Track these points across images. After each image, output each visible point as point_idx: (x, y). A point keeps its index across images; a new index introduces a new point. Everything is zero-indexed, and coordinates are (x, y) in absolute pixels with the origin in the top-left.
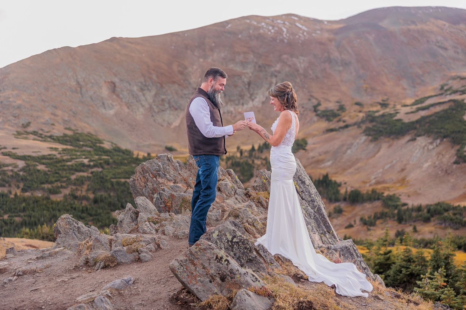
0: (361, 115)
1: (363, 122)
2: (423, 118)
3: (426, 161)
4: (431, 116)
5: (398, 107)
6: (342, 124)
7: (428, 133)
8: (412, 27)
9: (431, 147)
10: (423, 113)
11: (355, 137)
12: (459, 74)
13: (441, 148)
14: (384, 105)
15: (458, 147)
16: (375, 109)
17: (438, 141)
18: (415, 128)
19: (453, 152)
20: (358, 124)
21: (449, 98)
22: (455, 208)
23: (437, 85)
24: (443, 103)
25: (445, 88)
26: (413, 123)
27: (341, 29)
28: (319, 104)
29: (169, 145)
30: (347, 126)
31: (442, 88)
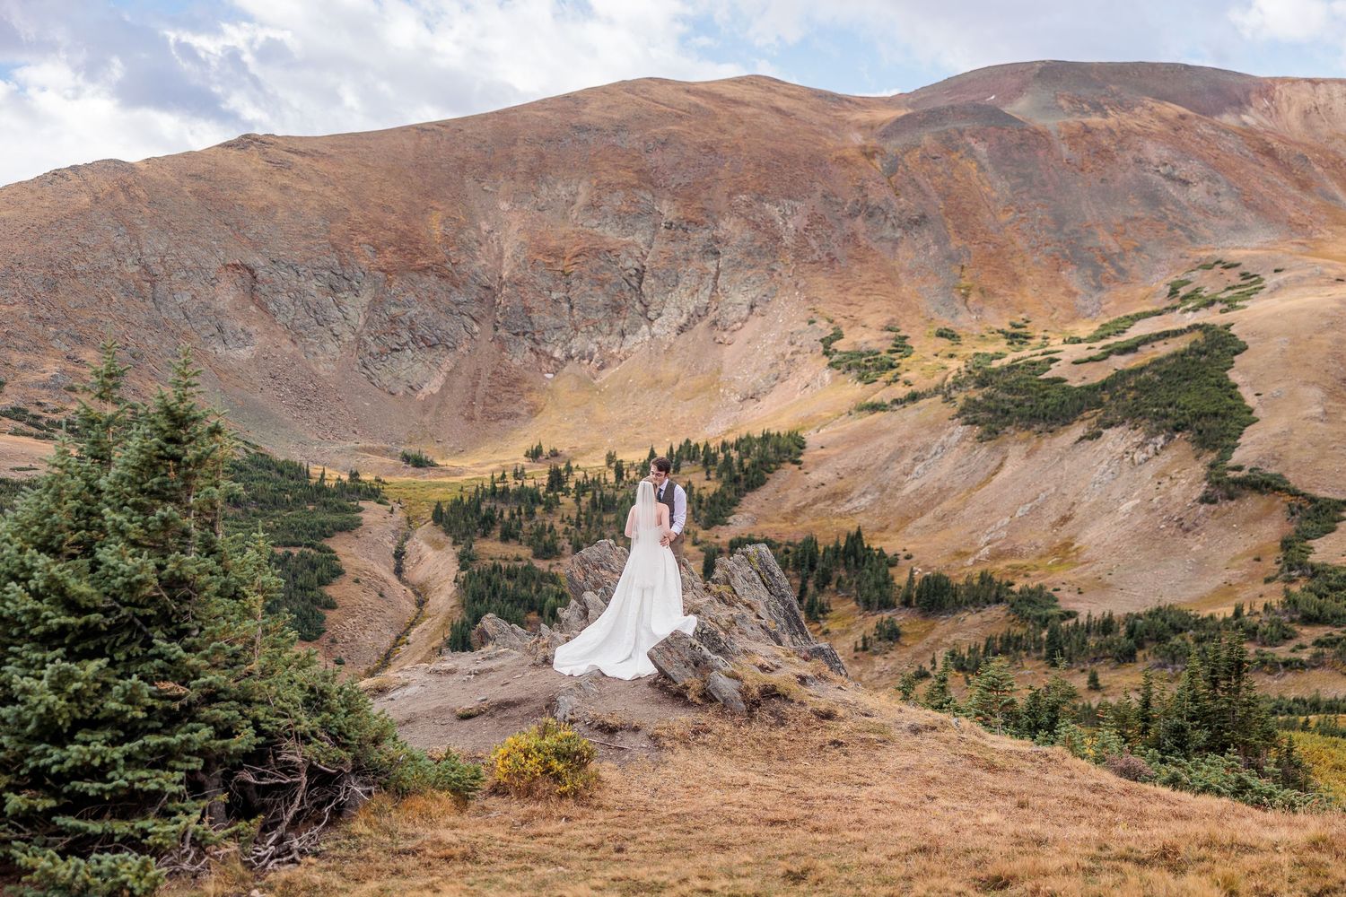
0: (954, 365)
1: (958, 384)
2: (1121, 376)
3: (1126, 496)
4: (1141, 370)
5: (1056, 343)
6: (901, 391)
7: (1133, 415)
8: (1095, 120)
9: (1140, 456)
10: (1121, 362)
11: (935, 428)
12: (1218, 254)
13: (1167, 457)
14: (1017, 337)
15: (1211, 457)
16: (990, 349)
17: (1160, 440)
18: (1100, 404)
19: (1199, 469)
20: (944, 392)
21: (1191, 319)
22: (1200, 624)
23: (1161, 283)
24: (1177, 333)
25: (1183, 292)
26: (1093, 389)
27: (900, 121)
28: (838, 336)
29: (413, 450)
30: (914, 397)
31: (1173, 293)
